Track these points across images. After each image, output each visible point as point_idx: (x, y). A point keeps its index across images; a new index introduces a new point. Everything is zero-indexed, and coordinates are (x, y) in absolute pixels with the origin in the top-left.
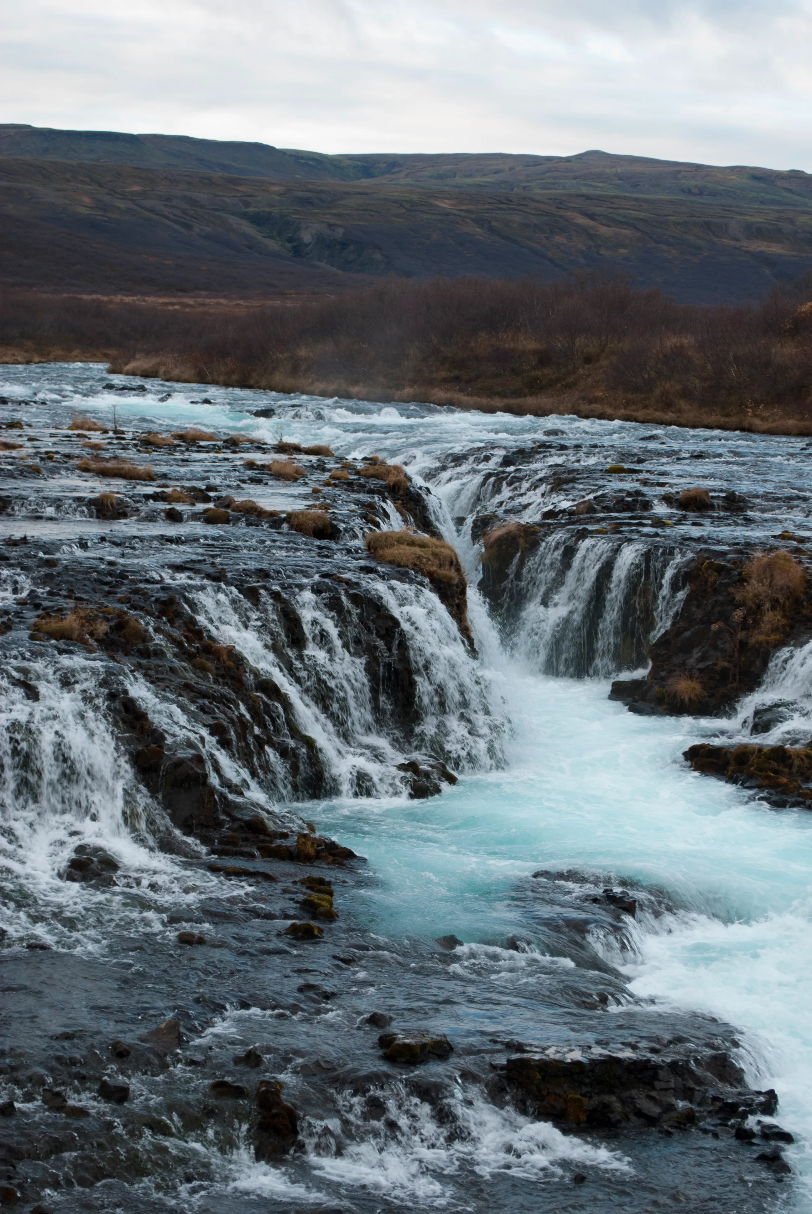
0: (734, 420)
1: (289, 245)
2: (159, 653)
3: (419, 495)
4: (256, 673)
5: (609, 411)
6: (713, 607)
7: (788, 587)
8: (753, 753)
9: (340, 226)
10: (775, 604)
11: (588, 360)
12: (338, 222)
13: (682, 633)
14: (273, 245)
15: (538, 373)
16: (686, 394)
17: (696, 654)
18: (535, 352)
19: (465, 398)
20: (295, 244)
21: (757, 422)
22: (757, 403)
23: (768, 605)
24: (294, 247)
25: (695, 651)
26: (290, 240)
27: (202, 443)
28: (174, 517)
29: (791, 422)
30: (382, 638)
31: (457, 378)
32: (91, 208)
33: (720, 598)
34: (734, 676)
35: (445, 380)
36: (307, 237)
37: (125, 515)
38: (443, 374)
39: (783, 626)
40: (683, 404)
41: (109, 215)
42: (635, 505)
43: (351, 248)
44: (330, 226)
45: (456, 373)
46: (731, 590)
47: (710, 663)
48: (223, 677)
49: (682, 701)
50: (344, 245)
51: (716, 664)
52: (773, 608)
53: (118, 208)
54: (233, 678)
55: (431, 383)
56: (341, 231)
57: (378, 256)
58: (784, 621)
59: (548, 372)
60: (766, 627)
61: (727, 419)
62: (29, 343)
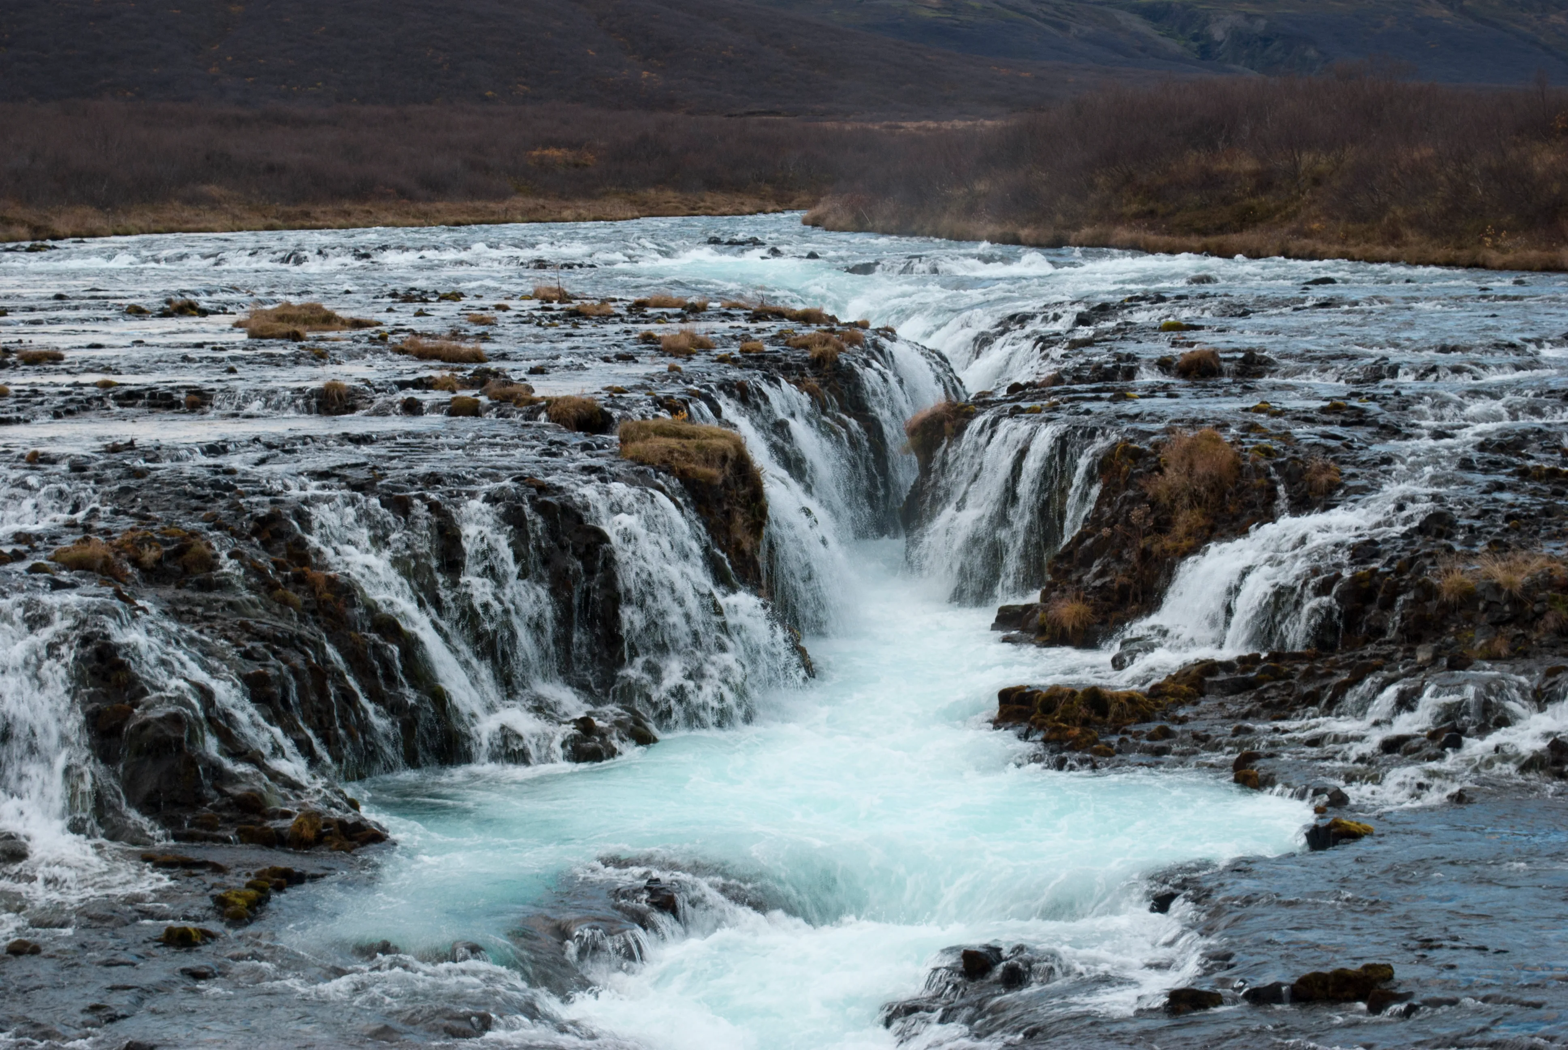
0: (1465, 254)
1: (1195, 45)
2: (225, 585)
3: (852, 369)
4: (371, 608)
5: (1321, 247)
6: (1122, 505)
7: (1211, 476)
8: (1061, 698)
9: (1261, 16)
10: (1196, 499)
11: (1317, 181)
12: (1258, 12)
13: (1084, 541)
14: (1174, 46)
15: (1254, 202)
16: (1416, 223)
17: (1095, 568)
18: (1255, 174)
19: (1152, 238)
20: (1202, 42)
21: (1493, 256)
22: (1499, 230)
23: (1186, 500)
24: (1202, 47)
25: (1097, 562)
26: (1195, 38)
27: (650, 311)
28: (412, 408)
29: (1533, 253)
30: (581, 557)
31: (1152, 213)
32: (938, 9)
33: (1131, 493)
34: (1136, 596)
35: (1137, 216)
36: (1218, 33)
37: (352, 409)
38: (1134, 207)
39: (1201, 528)
40: (1411, 235)
41: (961, 17)
42: (1116, 374)
43: (1277, 44)
44: (1249, 17)
45: (1151, 205)
46: (1142, 482)
47: (1108, 579)
48: (313, 612)
49: (1064, 630)
50: (1266, 40)
51: (1112, 581)
52: (1191, 506)
53: (973, 8)
54: (329, 614)
55: (1118, 219)
56: (1262, 22)
57: (1311, 53)
58: (1202, 522)
59: (1268, 200)
60: (1180, 530)
61: (1458, 253)
62: (768, 188)
